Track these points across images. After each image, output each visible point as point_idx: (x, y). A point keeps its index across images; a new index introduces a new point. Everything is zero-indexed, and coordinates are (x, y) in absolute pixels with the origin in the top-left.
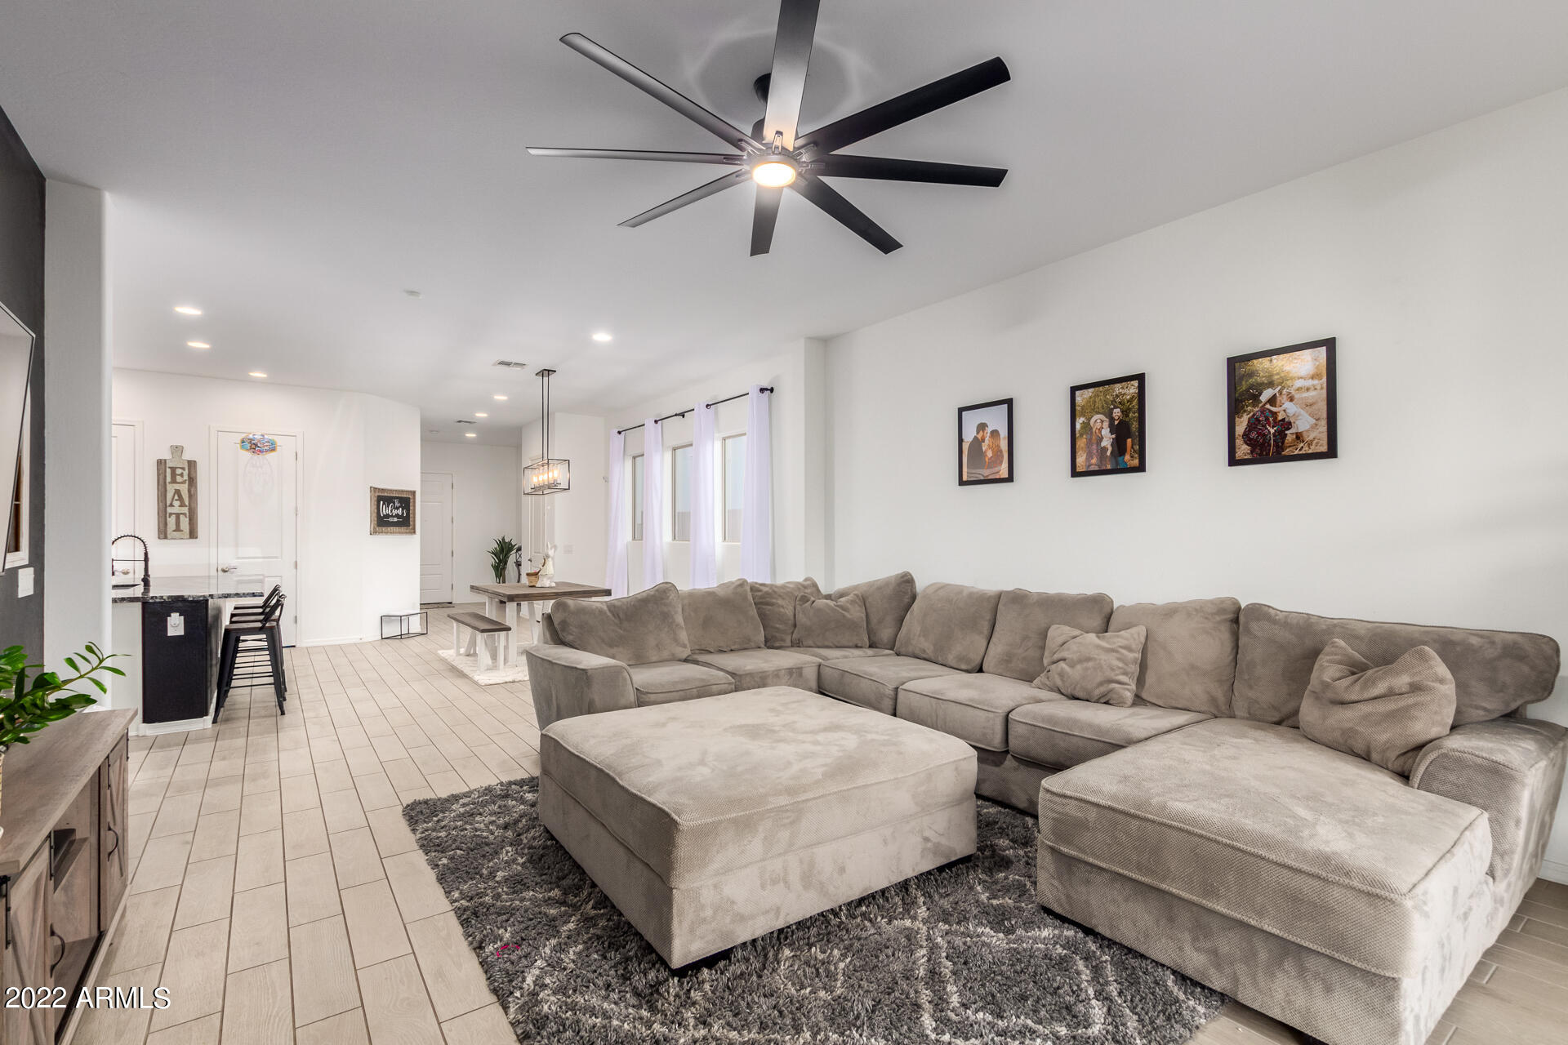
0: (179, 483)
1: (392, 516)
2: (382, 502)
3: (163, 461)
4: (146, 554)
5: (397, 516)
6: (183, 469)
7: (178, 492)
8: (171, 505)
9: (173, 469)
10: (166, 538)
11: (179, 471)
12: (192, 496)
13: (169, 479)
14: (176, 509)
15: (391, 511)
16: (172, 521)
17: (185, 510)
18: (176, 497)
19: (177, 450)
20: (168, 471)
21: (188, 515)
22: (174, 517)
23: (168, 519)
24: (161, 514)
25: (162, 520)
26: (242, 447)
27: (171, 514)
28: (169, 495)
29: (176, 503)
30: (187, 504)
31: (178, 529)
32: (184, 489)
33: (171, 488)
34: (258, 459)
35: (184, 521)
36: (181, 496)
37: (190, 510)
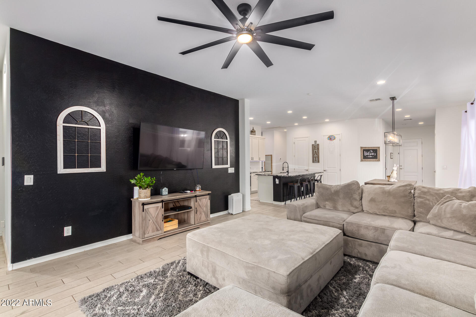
0: (316, 149)
1: (369, 156)
2: (365, 151)
3: (313, 145)
4: (288, 166)
5: (372, 155)
6: (316, 146)
7: (316, 152)
8: (314, 155)
9: (315, 146)
10: (314, 162)
11: (316, 147)
12: (318, 152)
13: (314, 149)
15: (369, 154)
16: (315, 158)
17: (317, 156)
19: (316, 142)
22: (315, 157)
25: (313, 158)
26: (328, 139)
28: (314, 152)
31: (316, 161)
32: (317, 151)
33: (314, 151)
34: (332, 142)
35: (317, 158)
36: (316, 153)
37: (318, 156)
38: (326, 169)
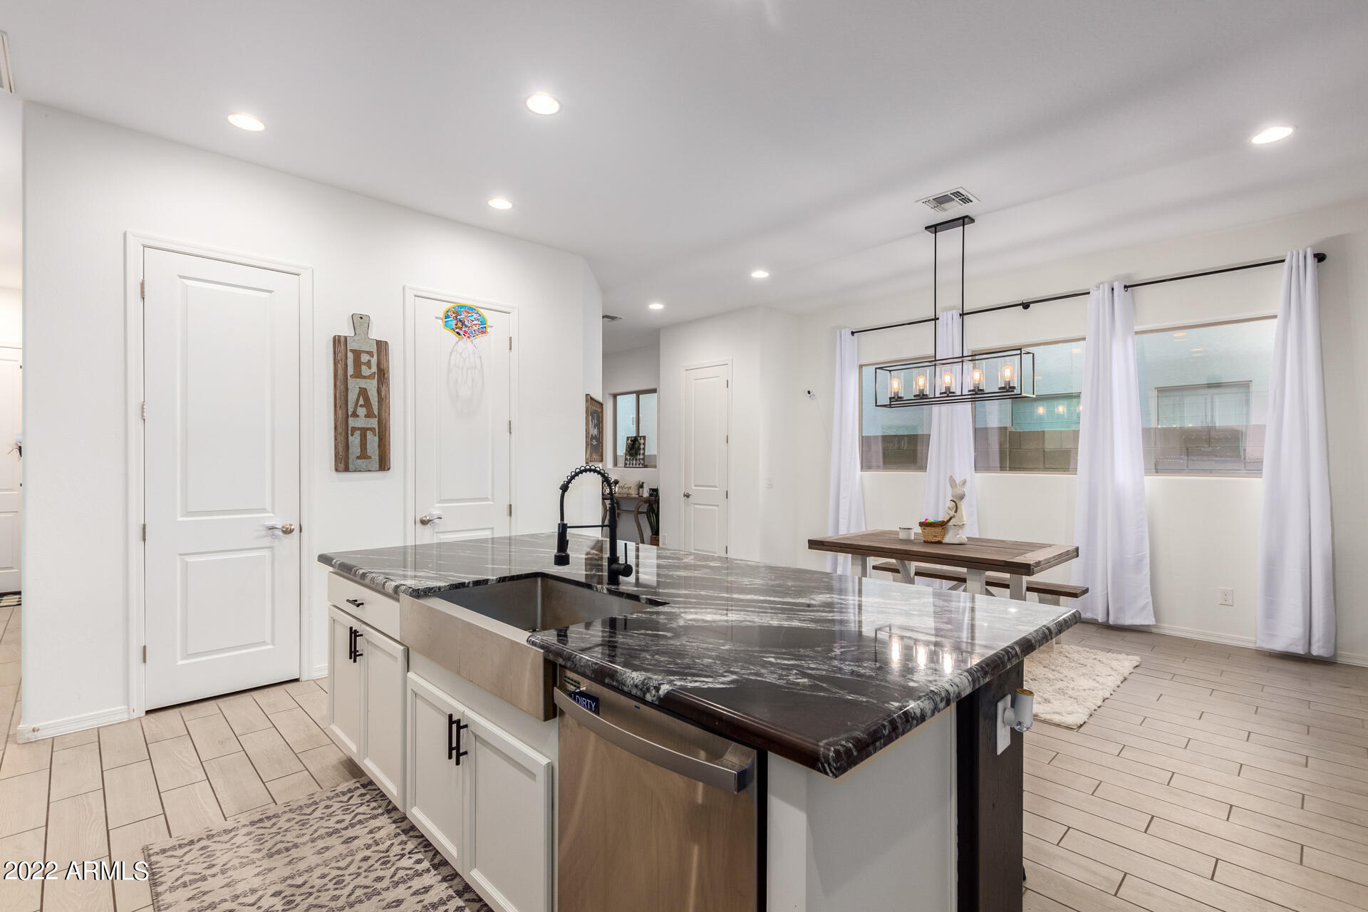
0: (365, 377)
3: (342, 340)
6: (370, 353)
7: (363, 392)
8: (355, 415)
9: (357, 354)
10: (347, 469)
11: (365, 358)
12: (383, 400)
13: (350, 371)
14: (360, 422)
16: (355, 440)
17: (373, 423)
18: (361, 402)
19: (360, 321)
20: (350, 355)
21: (377, 431)
22: (358, 433)
23: (350, 438)
24: (340, 430)
25: (341, 438)
26: (446, 325)
27: (354, 429)
28: (352, 396)
29: (362, 411)
30: (376, 412)
31: (364, 455)
32: (372, 386)
33: (354, 386)
34: (465, 345)
35: (373, 441)
36: (367, 400)
37: (380, 422)
38: (436, 512)
